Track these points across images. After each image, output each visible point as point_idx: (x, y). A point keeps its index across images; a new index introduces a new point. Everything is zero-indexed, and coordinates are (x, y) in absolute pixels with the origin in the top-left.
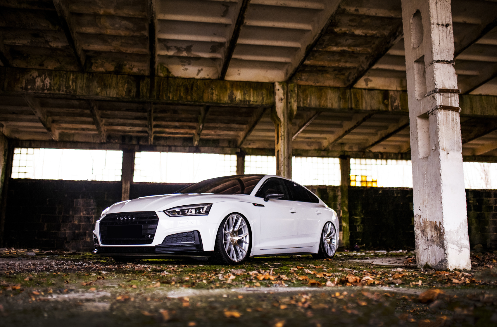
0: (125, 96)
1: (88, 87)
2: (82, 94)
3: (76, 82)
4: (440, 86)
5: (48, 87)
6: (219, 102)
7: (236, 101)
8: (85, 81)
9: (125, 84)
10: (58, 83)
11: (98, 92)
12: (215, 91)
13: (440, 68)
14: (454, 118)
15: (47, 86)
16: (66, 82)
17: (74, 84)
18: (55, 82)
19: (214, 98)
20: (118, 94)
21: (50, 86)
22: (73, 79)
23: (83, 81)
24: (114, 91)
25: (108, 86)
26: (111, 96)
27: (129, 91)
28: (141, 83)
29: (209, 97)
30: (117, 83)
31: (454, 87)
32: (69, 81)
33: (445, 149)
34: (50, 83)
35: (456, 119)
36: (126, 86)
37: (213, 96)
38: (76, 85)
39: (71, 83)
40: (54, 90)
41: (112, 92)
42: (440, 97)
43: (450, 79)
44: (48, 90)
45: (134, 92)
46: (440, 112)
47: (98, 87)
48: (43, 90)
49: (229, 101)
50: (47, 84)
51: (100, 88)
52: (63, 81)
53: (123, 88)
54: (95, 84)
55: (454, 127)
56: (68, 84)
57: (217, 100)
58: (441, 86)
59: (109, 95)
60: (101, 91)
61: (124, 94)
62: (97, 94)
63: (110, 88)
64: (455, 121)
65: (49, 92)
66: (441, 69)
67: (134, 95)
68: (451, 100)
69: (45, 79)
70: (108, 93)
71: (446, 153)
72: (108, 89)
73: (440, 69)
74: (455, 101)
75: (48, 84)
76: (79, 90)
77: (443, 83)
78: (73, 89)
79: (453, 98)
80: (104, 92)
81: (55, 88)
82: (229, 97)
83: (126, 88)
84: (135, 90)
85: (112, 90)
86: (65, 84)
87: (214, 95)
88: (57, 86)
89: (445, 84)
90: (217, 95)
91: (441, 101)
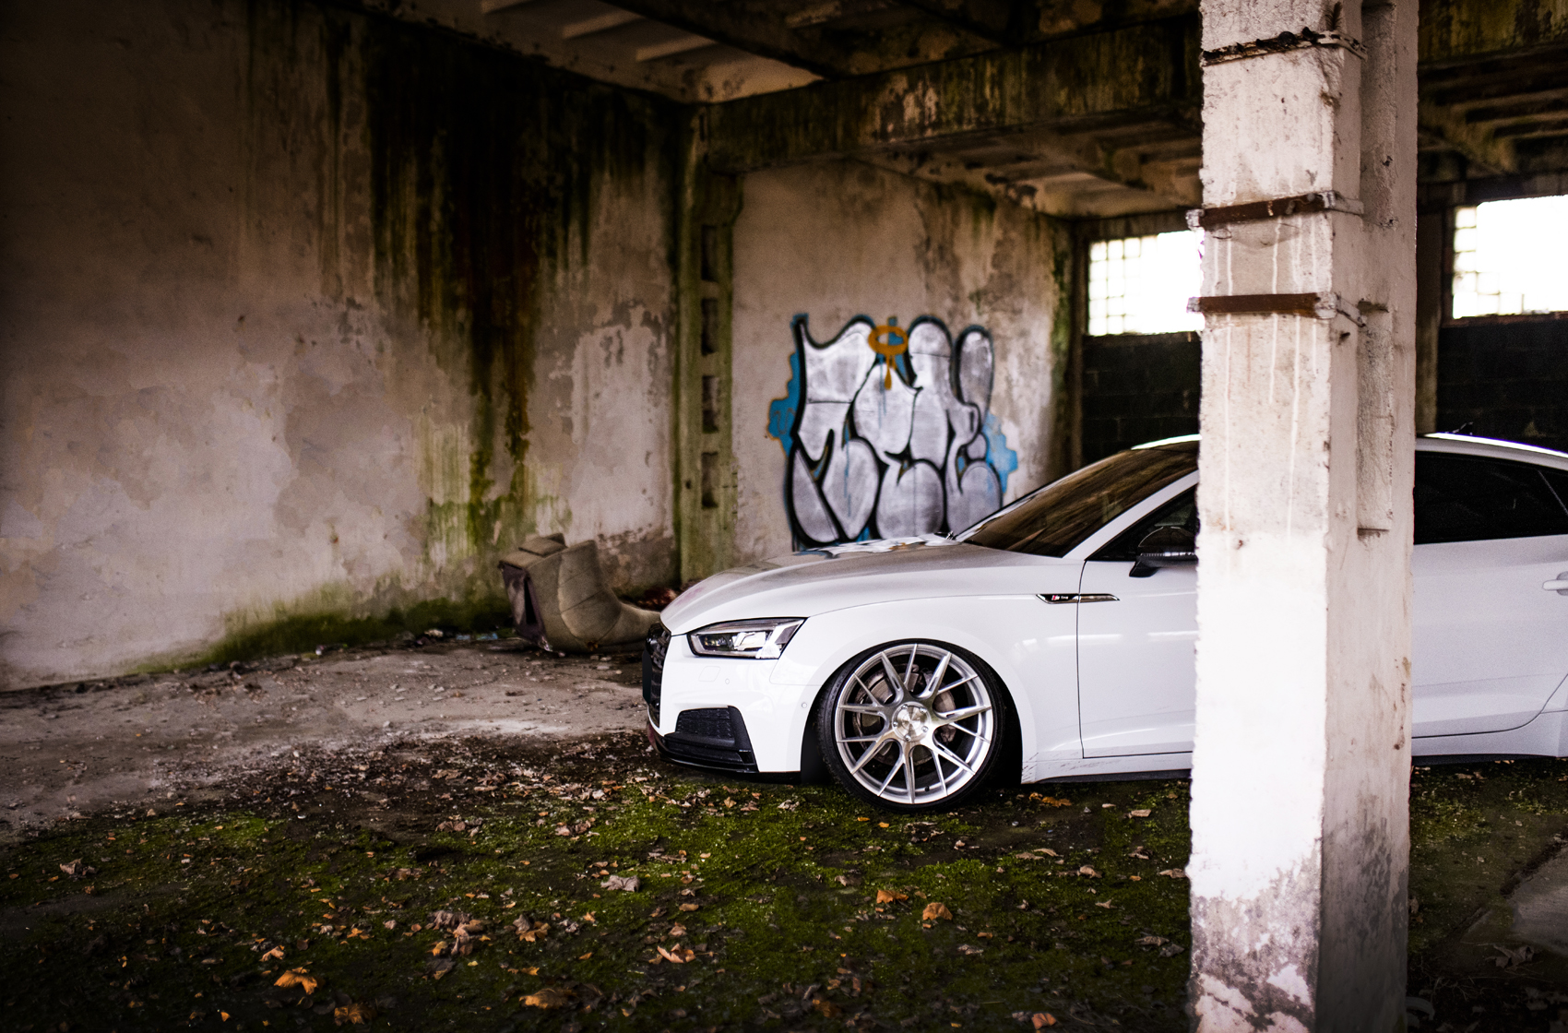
0: (1141, 98)
1: (1033, 93)
2: (1019, 119)
3: (1001, 87)
4: (1225, 191)
5: (934, 118)
6: (1473, 51)
7: (1548, 30)
8: (1024, 75)
9: (1136, 61)
10: (957, 98)
11: (1062, 104)
12: (1459, 8)
13: (1232, 88)
14: (1292, 352)
15: (930, 116)
16: (975, 91)
17: (997, 93)
18: (949, 96)
19: (1454, 40)
20: (1117, 97)
21: (939, 113)
22: (993, 76)
23: (1020, 76)
24: (1107, 89)
25: (1089, 79)
26: (1099, 108)
27: (1151, 80)
28: (1186, 41)
29: (1435, 40)
30: (1113, 61)
31: (1312, 178)
32: (982, 88)
33: (1227, 521)
34: (937, 104)
35: (1305, 359)
36: (1140, 66)
37: (1449, 32)
38: (1002, 96)
39: (987, 91)
40: (948, 122)
41: (1100, 95)
42: (1224, 251)
43: (1288, 137)
44: (935, 125)
45: (1166, 79)
46: (1217, 332)
47: (1061, 87)
48: (922, 128)
49: (1519, 39)
50: (930, 109)
51: (1066, 90)
52: (967, 89)
53: (1133, 73)
54: (1053, 78)
55: (1287, 404)
56: (983, 95)
57: (1467, 45)
58: (1233, 187)
59: (1094, 107)
60: (1069, 98)
61: (1137, 93)
62: (1059, 112)
63: (1094, 83)
64: (1297, 367)
65: (936, 133)
66: (1241, 91)
67: (1168, 91)
68: (1284, 259)
69: (924, 94)
70: (1090, 103)
71: (1229, 539)
72: (1089, 88)
73: (1230, 95)
74: (1306, 256)
75: (934, 109)
76: (1010, 109)
77: (1243, 166)
78: (994, 109)
79: (1295, 245)
80: (1078, 101)
81: (951, 116)
82: (1519, 20)
83: (1143, 72)
84: (1170, 70)
85: (1101, 87)
86: (975, 99)
87: (1455, 27)
88: (954, 109)
89: (1256, 174)
90: (1465, 24)
91: (1223, 272)
